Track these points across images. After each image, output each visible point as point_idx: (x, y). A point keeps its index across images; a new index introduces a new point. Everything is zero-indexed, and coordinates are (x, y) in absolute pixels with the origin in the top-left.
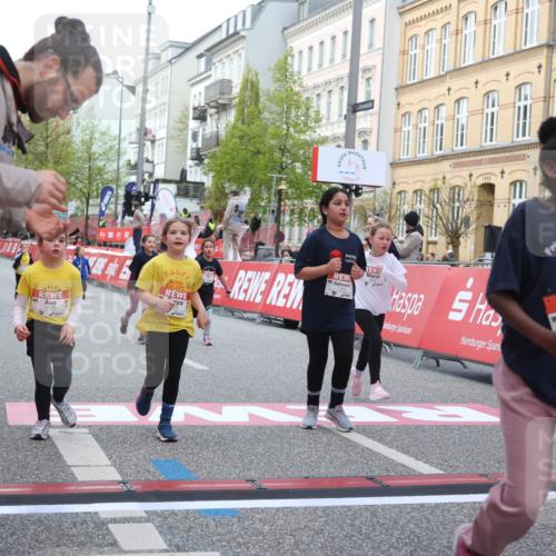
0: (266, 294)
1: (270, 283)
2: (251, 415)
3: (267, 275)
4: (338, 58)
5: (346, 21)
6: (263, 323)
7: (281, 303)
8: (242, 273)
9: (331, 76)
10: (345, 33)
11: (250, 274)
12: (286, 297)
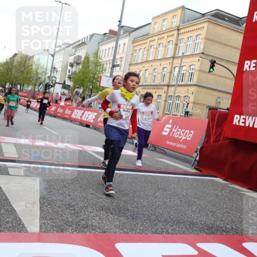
0: (81, 117)
1: (83, 114)
2: (66, 146)
3: (82, 111)
4: (110, 54)
5: (114, 44)
6: (80, 125)
7: (85, 120)
8: (75, 110)
9: (107, 59)
10: (113, 48)
11: (78, 111)
12: (87, 118)
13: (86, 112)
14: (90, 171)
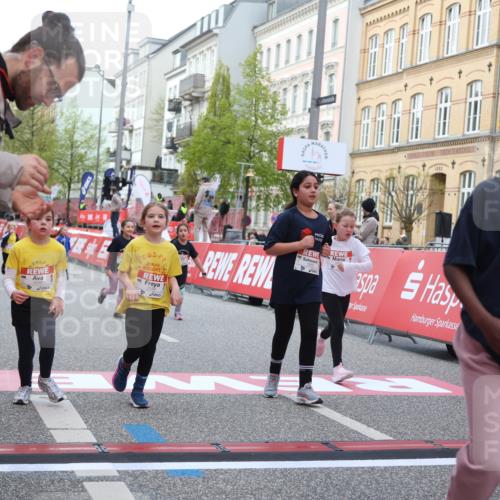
0: (233, 273)
1: (237, 263)
2: (217, 385)
3: (234, 256)
4: (304, 55)
5: (312, 21)
6: (230, 300)
7: (247, 281)
8: (211, 254)
10: (311, 32)
11: (219, 254)
12: (252, 276)
13: (247, 257)
14: (322, 470)
